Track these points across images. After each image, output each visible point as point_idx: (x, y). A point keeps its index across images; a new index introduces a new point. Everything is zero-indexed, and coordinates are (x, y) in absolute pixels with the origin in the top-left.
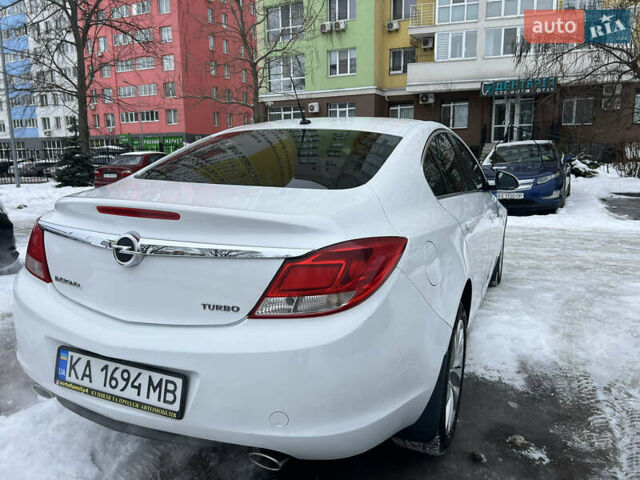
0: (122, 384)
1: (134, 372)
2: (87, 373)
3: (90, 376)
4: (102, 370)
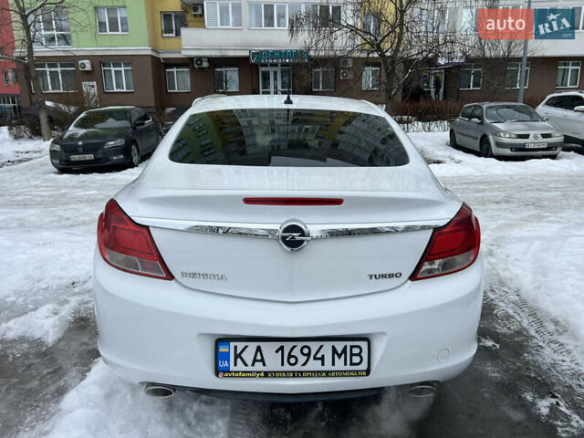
0: (302, 359)
1: (314, 346)
2: (259, 357)
3: (262, 360)
4: (277, 352)
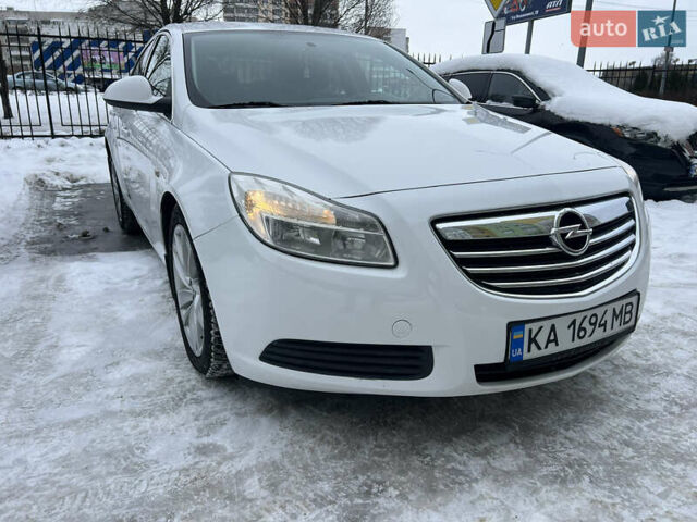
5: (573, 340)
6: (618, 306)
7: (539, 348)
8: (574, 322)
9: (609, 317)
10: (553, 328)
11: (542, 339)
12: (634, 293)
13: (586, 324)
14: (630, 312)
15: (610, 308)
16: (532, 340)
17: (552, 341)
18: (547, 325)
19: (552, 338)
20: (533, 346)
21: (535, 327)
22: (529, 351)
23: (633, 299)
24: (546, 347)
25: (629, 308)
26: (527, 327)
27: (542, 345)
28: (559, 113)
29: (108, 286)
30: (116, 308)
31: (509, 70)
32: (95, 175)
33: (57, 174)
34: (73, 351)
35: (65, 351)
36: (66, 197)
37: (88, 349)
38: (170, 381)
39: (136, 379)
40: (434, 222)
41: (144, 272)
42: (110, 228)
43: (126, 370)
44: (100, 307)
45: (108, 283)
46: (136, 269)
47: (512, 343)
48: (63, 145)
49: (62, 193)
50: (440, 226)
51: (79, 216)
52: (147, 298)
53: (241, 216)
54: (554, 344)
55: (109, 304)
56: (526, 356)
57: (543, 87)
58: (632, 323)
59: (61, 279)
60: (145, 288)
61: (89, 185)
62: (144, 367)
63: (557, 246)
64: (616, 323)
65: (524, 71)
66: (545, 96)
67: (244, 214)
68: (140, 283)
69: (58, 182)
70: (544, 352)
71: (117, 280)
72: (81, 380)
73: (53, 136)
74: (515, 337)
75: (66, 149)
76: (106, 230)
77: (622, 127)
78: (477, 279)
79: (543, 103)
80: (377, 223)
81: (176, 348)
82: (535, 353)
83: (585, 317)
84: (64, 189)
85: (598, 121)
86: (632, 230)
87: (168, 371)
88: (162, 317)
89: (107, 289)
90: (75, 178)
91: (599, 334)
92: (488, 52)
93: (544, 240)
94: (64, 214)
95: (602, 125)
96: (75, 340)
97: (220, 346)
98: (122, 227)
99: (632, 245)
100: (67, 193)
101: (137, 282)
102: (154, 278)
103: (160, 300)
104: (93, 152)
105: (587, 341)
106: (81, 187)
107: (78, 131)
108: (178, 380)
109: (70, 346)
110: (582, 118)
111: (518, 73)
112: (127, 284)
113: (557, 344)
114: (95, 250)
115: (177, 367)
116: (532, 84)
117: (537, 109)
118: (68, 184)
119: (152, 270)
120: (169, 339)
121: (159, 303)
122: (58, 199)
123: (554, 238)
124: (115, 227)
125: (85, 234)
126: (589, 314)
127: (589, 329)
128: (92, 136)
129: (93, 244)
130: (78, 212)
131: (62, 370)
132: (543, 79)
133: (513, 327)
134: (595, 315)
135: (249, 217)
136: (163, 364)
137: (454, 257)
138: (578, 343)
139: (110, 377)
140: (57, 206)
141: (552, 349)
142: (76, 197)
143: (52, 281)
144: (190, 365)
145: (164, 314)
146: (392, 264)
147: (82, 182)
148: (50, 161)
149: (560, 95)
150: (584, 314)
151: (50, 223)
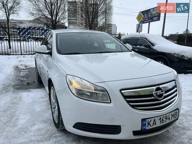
5: (160, 123)
6: (173, 113)
7: (151, 126)
8: (160, 118)
9: (170, 116)
10: (154, 120)
11: (151, 123)
12: (178, 109)
13: (164, 119)
14: (177, 114)
15: (171, 114)
16: (149, 124)
17: (155, 124)
18: (153, 119)
19: (154, 123)
20: (149, 125)
21: (149, 120)
22: (148, 127)
23: (177, 111)
24: (153, 126)
25: (176, 113)
26: (147, 120)
27: (152, 125)
28: (157, 50)
29: (33, 100)
30: (35, 107)
31: (143, 38)
32: (32, 65)
33: (22, 65)
34: (22, 120)
35: (20, 121)
36: (24, 72)
37: (26, 120)
38: (48, 130)
39: (39, 130)
40: (121, 90)
41: (43, 96)
42: (35, 81)
43: (36, 127)
44: (31, 106)
45: (33, 99)
46: (41, 95)
47: (143, 125)
48: (24, 57)
49: (23, 71)
50: (122, 91)
51: (27, 77)
52: (44, 104)
53: (69, 87)
54: (155, 125)
55: (33, 106)
56: (147, 128)
57: (152, 43)
58: (177, 117)
59: (20, 98)
60: (43, 100)
61: (30, 68)
62: (42, 126)
63: (155, 97)
64: (173, 118)
65: (147, 38)
66: (153, 45)
67: (69, 86)
68: (42, 99)
69: (22, 67)
70: (152, 127)
71: (35, 98)
72: (24, 130)
73: (22, 54)
74: (144, 123)
75: (25, 58)
76: (34, 82)
77: (174, 54)
78: (133, 106)
79: (152, 47)
80: (105, 90)
81: (51, 120)
82: (150, 127)
83: (163, 117)
84: (24, 69)
85: (168, 52)
86: (176, 91)
87: (48, 127)
88: (47, 110)
89: (33, 101)
90: (27, 66)
91: (168, 121)
92: (138, 32)
93: (151, 95)
94: (23, 77)
95: (169, 53)
96: (23, 117)
97: (62, 122)
98: (38, 81)
99: (176, 95)
100: (24, 71)
101: (41, 99)
102: (46, 97)
103: (47, 104)
104: (32, 59)
105: (164, 123)
106: (28, 69)
107: (28, 53)
108: (51, 130)
109: (22, 119)
110: (163, 51)
111: (146, 39)
112: (38, 99)
113: (156, 125)
114: (30, 88)
115: (51, 126)
116: (149, 42)
117: (151, 48)
118: (25, 68)
119: (45, 95)
120: (49, 117)
121: (46, 106)
122: (22, 72)
123: (154, 94)
124: (36, 81)
125: (28, 83)
126: (165, 116)
127: (165, 120)
128: (32, 54)
129: (30, 86)
130: (27, 76)
131: (19, 126)
132: (152, 40)
133: (143, 120)
134: (166, 116)
135: (71, 87)
136: (47, 125)
137: (126, 100)
138: (162, 124)
139: (32, 129)
140: (21, 75)
141: (155, 126)
142: (26, 72)
143: (18, 99)
144: (54, 125)
145: (48, 109)
146: (109, 102)
147: (28, 67)
148: (20, 61)
149: (157, 45)
150: (163, 116)
151: (19, 80)
